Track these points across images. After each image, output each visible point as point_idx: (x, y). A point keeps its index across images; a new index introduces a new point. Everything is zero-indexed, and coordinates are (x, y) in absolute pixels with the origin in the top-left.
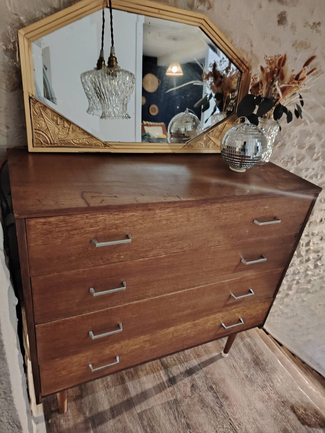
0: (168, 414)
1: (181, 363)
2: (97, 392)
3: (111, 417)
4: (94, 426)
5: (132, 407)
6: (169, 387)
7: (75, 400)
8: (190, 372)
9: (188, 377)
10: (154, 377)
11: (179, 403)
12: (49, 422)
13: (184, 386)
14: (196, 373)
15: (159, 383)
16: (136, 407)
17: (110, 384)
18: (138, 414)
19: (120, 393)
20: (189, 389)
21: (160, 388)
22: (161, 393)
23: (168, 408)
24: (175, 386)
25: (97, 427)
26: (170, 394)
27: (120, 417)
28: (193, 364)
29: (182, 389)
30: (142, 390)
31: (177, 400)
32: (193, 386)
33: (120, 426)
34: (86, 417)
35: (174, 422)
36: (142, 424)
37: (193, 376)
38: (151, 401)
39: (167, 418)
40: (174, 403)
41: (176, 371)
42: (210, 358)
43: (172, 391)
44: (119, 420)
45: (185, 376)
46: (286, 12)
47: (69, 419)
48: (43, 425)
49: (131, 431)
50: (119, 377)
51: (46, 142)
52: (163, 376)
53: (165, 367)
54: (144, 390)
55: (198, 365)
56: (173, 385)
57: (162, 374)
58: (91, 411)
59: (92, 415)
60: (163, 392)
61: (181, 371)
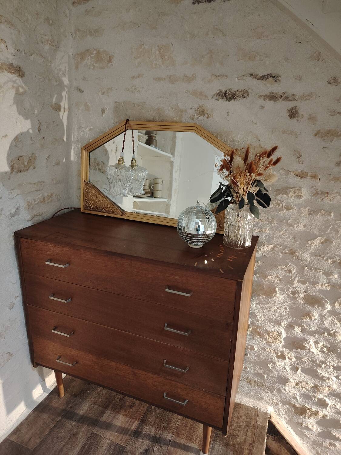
0: (108, 451)
1: (157, 428)
2: (86, 401)
3: (77, 420)
5: (94, 426)
6: (130, 435)
7: (72, 395)
8: (156, 440)
9: (151, 442)
10: (128, 421)
11: (123, 452)
12: (50, 396)
13: (140, 445)
14: (160, 444)
15: (126, 427)
16: (96, 428)
17: (98, 402)
18: (92, 433)
19: (97, 412)
20: (141, 450)
21: (123, 431)
22: (120, 435)
23: (112, 447)
24: (134, 439)
25: (64, 418)
26: (125, 440)
27: (81, 425)
28: (166, 437)
29: (136, 446)
30: (110, 422)
31: (124, 449)
32: (146, 451)
33: (75, 430)
34: (66, 408)
36: (87, 440)
37: (156, 444)
38: (108, 433)
39: (105, 453)
40: (120, 448)
41: (147, 431)
42: (186, 445)
43: (128, 440)
44: (79, 426)
45: (149, 440)
46: (296, 107)
47: (58, 402)
48: (46, 395)
49: (77, 439)
50: (108, 403)
51: (90, 207)
52: (134, 426)
53: (143, 421)
54: (112, 423)
55: (169, 441)
56: (133, 437)
57: (135, 424)
58: (71, 408)
59: (69, 410)
60: (122, 436)
61: (150, 433)
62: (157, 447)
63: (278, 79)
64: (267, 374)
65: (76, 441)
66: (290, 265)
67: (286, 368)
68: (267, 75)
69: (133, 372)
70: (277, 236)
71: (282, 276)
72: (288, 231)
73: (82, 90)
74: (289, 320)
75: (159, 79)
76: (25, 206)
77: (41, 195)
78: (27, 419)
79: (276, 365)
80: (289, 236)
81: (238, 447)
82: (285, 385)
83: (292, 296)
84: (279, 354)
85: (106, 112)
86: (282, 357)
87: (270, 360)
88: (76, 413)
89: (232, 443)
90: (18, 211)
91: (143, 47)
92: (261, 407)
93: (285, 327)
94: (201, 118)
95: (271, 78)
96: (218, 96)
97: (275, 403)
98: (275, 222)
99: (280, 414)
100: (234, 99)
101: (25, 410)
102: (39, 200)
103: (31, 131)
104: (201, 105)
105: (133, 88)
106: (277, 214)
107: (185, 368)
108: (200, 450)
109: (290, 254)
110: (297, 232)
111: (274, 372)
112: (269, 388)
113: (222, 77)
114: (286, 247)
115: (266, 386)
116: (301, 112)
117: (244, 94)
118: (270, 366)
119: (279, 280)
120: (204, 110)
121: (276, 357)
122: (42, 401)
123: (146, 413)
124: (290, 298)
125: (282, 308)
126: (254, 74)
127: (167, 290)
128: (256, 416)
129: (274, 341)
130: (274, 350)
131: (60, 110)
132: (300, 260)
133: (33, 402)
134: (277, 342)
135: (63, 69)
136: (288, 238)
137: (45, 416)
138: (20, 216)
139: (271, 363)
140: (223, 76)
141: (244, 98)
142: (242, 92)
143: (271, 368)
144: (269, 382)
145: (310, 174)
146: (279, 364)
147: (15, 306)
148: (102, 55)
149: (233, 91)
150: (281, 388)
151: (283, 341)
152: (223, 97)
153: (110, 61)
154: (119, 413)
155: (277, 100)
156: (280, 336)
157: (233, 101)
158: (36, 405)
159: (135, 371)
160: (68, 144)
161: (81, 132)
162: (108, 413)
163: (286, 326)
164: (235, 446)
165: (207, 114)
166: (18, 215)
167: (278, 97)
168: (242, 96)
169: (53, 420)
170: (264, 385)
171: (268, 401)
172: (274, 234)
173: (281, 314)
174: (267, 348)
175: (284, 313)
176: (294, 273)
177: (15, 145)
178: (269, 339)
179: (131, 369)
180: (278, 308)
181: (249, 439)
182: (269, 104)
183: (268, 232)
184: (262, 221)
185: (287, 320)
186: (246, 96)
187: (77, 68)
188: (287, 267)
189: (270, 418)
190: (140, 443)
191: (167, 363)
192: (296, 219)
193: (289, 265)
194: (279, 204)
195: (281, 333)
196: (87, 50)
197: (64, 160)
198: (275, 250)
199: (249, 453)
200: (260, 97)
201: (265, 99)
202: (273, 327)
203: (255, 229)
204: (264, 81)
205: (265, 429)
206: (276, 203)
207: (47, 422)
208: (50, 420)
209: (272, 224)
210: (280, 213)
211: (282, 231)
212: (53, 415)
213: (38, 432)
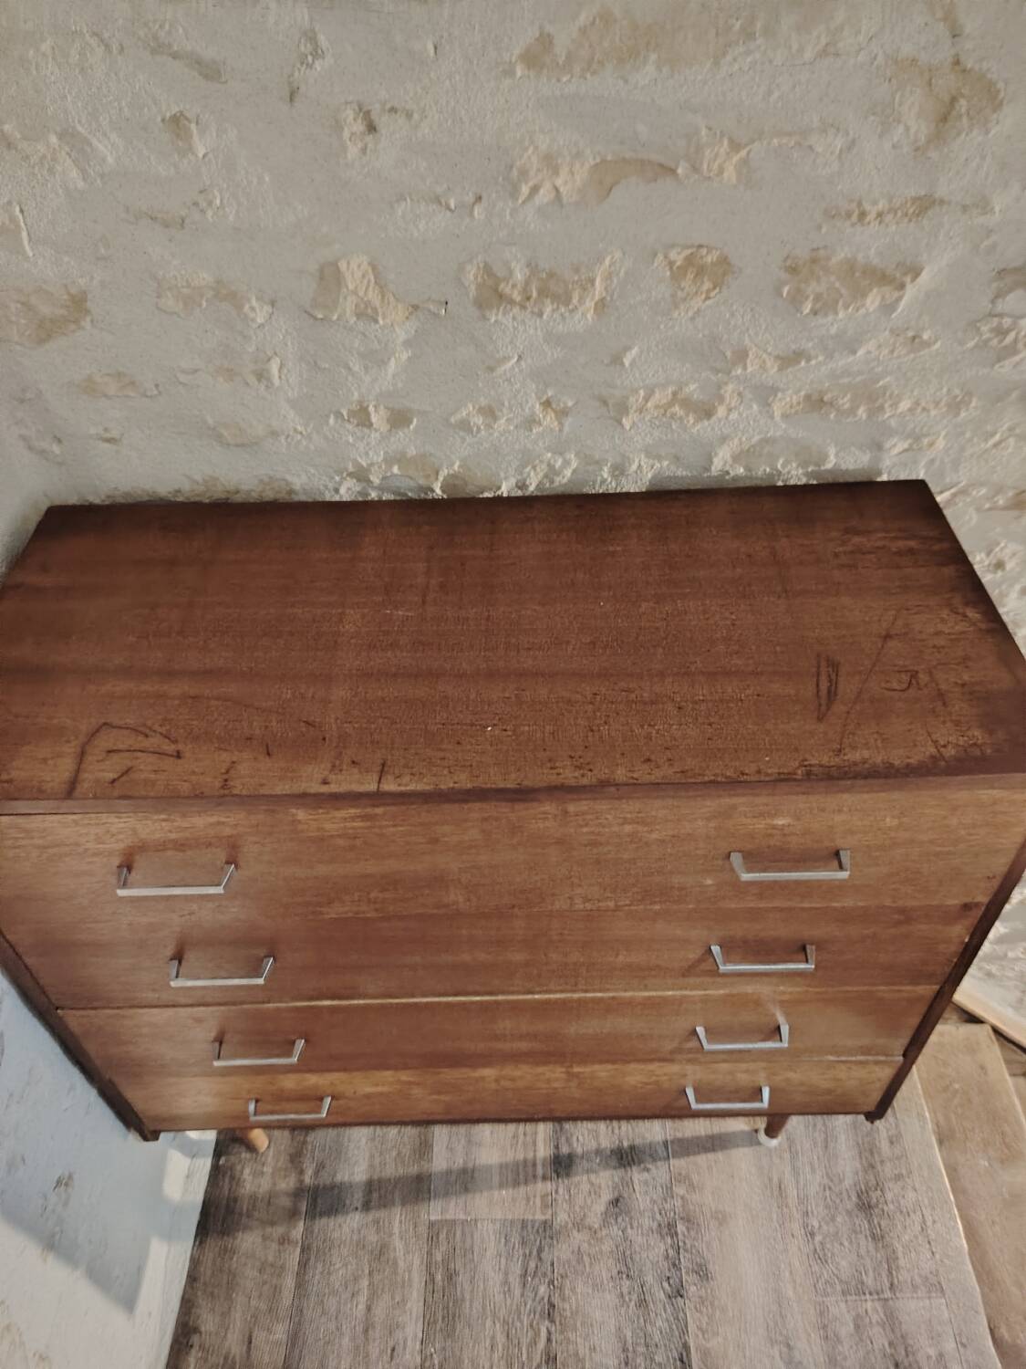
0: (509, 1257)
3: (359, 1206)
4: (313, 1214)
5: (423, 1199)
6: (544, 1178)
8: (626, 1158)
9: (615, 1168)
10: (515, 1136)
11: (552, 1238)
12: (221, 1162)
13: (590, 1193)
14: (642, 1166)
15: (521, 1157)
16: (432, 1203)
18: (431, 1225)
19: (406, 1151)
20: (600, 1207)
21: (520, 1174)
22: (516, 1189)
23: (515, 1239)
24: (562, 1185)
25: (317, 1218)
26: (538, 1201)
27: (381, 1214)
28: (647, 1135)
29: (580, 1201)
30: (465, 1162)
31: (551, 1227)
32: (616, 1202)
33: (373, 1238)
34: (301, 1182)
35: (515, 1281)
36: (430, 1253)
37: (632, 1171)
38: (477, 1200)
39: (502, 1267)
40: (538, 1231)
41: (586, 1141)
42: (713, 1135)
43: (548, 1195)
44: (377, 1222)
45: (607, 1166)
47: (262, 1173)
48: (206, 1164)
49: (395, 1263)
52: (541, 1142)
54: (470, 1165)
55: (661, 1143)
56: (558, 1177)
57: (541, 1137)
58: (317, 1173)
59: (316, 1183)
60: (522, 1189)
61: (599, 1144)
62: (637, 1175)
65: (395, 1273)
66: (1002, 545)
69: (568, 1072)
70: (972, 455)
88: (342, 1184)
98: (973, 404)
101: (169, 1251)
106: (988, 370)
108: (756, 1131)
109: (1005, 508)
114: (999, 490)
122: (206, 1191)
136: (1012, 454)
137: (250, 1241)
162: (440, 1135)
169: (284, 1240)
172: (962, 449)
176: (1012, 570)
179: (560, 1070)
183: (942, 446)
184: (924, 409)
190: (585, 1187)
193: (997, 549)
194: (1001, 332)
203: (894, 446)
206: (992, 330)
207: (271, 1259)
208: (274, 1246)
209: (963, 414)
210: (1001, 367)
211: (996, 433)
212: (273, 1224)
213: (263, 1306)
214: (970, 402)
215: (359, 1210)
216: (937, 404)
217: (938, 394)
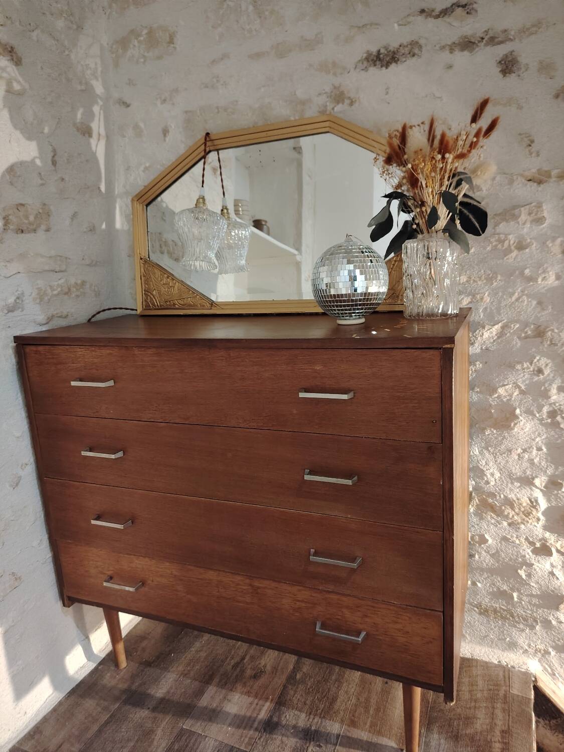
1: (310, 713)
2: (169, 672)
3: (151, 707)
4: (126, 702)
5: (184, 716)
6: (256, 729)
7: (141, 663)
8: (309, 735)
9: (300, 739)
10: (251, 704)
12: (99, 668)
13: (279, 746)
14: (318, 743)
15: (248, 714)
16: (189, 719)
17: (192, 674)
18: (182, 729)
19: (190, 691)
22: (237, 730)
24: (265, 736)
25: (127, 705)
26: (247, 740)
27: (160, 716)
28: (329, 728)
29: (270, 748)
30: (217, 706)
33: (149, 725)
34: (130, 687)
36: (173, 743)
37: (310, 743)
38: (212, 727)
41: (290, 720)
42: (371, 742)
43: (253, 739)
44: (155, 718)
45: (295, 735)
46: (513, 51)
47: (115, 677)
48: (92, 666)
49: (152, 742)
50: (211, 673)
51: (153, 304)
52: (264, 711)
53: (281, 703)
54: (219, 709)
55: (336, 735)
56: (264, 732)
57: (265, 708)
58: (140, 685)
59: (137, 690)
60: (241, 731)
61: (297, 723)
62: (312, 747)
63: (473, 9)
64: (519, 591)
65: (149, 746)
66: (538, 358)
67: (555, 573)
68: (452, 6)
69: (250, 585)
70: (506, 305)
71: (526, 385)
72: (526, 292)
73: (128, 102)
74: (550, 472)
75: (258, 56)
76: (33, 294)
77: (62, 281)
78: (54, 710)
79: (535, 570)
80: (530, 301)
81: (480, 740)
82: (557, 609)
83: (549, 421)
84: (538, 545)
85: (170, 134)
86: (544, 550)
87: (520, 560)
88: (149, 695)
89: (466, 733)
90: (20, 302)
91: (225, 6)
92: (514, 662)
93: (542, 488)
94: (339, 108)
95: (460, 8)
96: (365, 63)
97: (543, 652)
98: (499, 278)
99: (554, 675)
100: (395, 62)
101: (52, 694)
102: (59, 289)
103: (38, 162)
104: (337, 85)
105: (215, 80)
106: (501, 261)
107: (353, 560)
109: (535, 337)
110: (543, 291)
111: (532, 584)
112: (525, 620)
113: (368, 27)
114: (527, 325)
115: (519, 618)
116: (523, 59)
117: (413, 49)
118: (522, 573)
119: (520, 394)
120: (342, 93)
121: (533, 552)
122: (85, 677)
123: (285, 687)
124: (546, 425)
125: (533, 448)
126: (426, 10)
127: (302, 395)
128: (507, 679)
129: (524, 520)
130: (527, 539)
131: (90, 135)
132: (557, 345)
133: (67, 678)
134: (530, 521)
135: (92, 66)
136: (527, 305)
137: (90, 704)
138: (24, 312)
139: (524, 567)
140: (371, 26)
141: (414, 56)
142: (409, 46)
143: (524, 577)
144: (524, 608)
145: (554, 173)
146: (540, 566)
147: (21, 482)
148: (157, 35)
149: (391, 48)
150: (551, 618)
151: (542, 518)
152: (375, 61)
153: (171, 41)
154: (234, 690)
155: (475, 46)
156: (534, 507)
157: (393, 66)
158: (73, 685)
159: (256, 583)
160: (109, 198)
161: (131, 175)
162: (211, 690)
163: (544, 484)
164: (472, 739)
165: (349, 98)
166: (20, 310)
167: (477, 42)
168: (410, 53)
169: (105, 709)
170: (515, 615)
171: (527, 648)
172: (500, 302)
173: (531, 461)
174: (512, 536)
175: (538, 459)
176: (549, 375)
177: (9, 181)
178: (513, 516)
179: (248, 581)
180: (524, 451)
181: (499, 723)
182: (461, 58)
183: (488, 300)
184: (474, 281)
185: (546, 472)
186: (416, 51)
187: (116, 65)
188: (533, 365)
189: (536, 681)
190: (278, 742)
191: (316, 554)
192: (539, 265)
193: (535, 360)
194: (502, 242)
195: (536, 501)
196: (132, 31)
197: (104, 226)
198: (506, 334)
199: (503, 749)
200: (443, 48)
201: (452, 51)
202: (518, 490)
203: (463, 299)
204: (447, 19)
205: (529, 703)
206: (496, 241)
207: (94, 714)
208: (99, 709)
209: (495, 284)
210: (507, 259)
211: (515, 293)
212: (104, 700)
213: (76, 733)
214: (497, 277)
215: (150, 709)
216: (480, 278)
217: (479, 273)
